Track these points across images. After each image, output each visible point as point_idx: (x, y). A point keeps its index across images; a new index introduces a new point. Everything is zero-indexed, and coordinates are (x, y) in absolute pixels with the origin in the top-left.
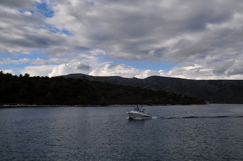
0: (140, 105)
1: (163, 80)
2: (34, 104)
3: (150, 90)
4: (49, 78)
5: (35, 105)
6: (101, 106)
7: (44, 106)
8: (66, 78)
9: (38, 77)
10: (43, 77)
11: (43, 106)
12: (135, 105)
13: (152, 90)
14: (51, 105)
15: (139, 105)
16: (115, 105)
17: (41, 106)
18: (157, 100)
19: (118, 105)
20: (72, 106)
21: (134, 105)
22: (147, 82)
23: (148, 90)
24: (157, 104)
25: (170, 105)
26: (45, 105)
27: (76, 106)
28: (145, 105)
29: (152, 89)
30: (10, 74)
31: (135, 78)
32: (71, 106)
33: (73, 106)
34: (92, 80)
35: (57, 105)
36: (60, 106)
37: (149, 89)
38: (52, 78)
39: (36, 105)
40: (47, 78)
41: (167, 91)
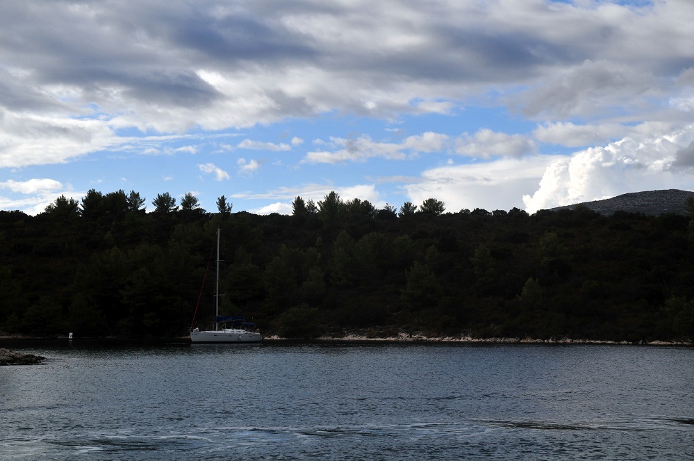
2: (466, 335)
4: (527, 215)
5: (470, 339)
7: (507, 340)
8: (607, 214)
9: (477, 211)
10: (499, 214)
11: (505, 343)
14: (538, 340)
17: (498, 340)
20: (638, 345)
26: (512, 340)
27: (657, 345)
30: (366, 202)
32: (635, 344)
33: (643, 345)
35: (568, 341)
36: (583, 344)
38: (542, 213)
39: (473, 337)
40: (518, 214)
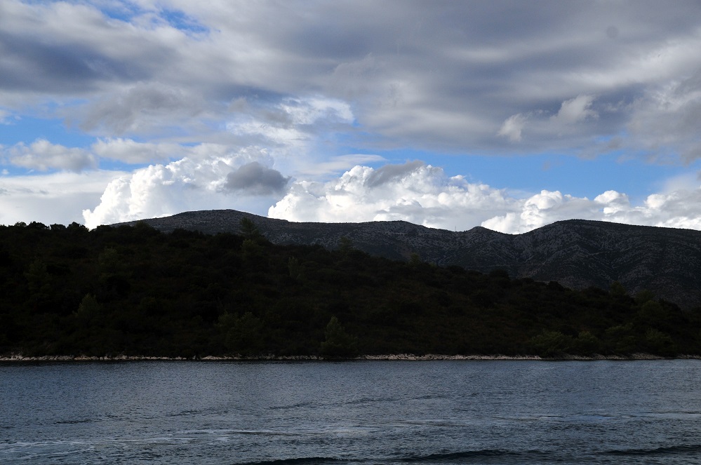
0: (507, 355)
1: (617, 242)
2: (16, 353)
3: (555, 287)
4: (87, 230)
5: (21, 358)
6: (324, 360)
7: (61, 358)
8: (166, 232)
9: (34, 225)
10: (57, 228)
11: (58, 361)
12: (485, 355)
13: (561, 289)
14: (93, 358)
15: (504, 357)
16: (392, 357)
17: (51, 359)
18: (586, 334)
19: (402, 356)
20: (192, 360)
21: (477, 357)
22: (540, 249)
23: (543, 284)
24: (589, 351)
25: (652, 357)
26: (66, 358)
27: (210, 360)
28: (533, 355)
29: (565, 283)
31: (480, 232)
32: (189, 359)
33: (196, 360)
34: (283, 238)
35: (124, 357)
36: (139, 361)
37: (548, 282)
38: (102, 229)
39: (24, 356)
40: (77, 229)
41: (633, 293)
